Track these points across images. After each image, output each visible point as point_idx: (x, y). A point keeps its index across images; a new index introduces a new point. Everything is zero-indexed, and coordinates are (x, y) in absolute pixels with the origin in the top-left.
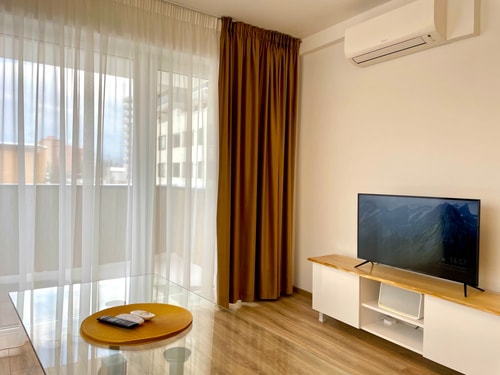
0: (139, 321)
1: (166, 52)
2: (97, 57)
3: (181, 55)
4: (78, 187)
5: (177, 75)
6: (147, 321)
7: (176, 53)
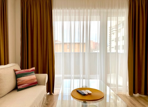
0: (86, 93)
1: (109, 10)
2: (89, 17)
3: (115, 10)
4: (84, 53)
5: (113, 17)
6: (89, 94)
7: (112, 10)
